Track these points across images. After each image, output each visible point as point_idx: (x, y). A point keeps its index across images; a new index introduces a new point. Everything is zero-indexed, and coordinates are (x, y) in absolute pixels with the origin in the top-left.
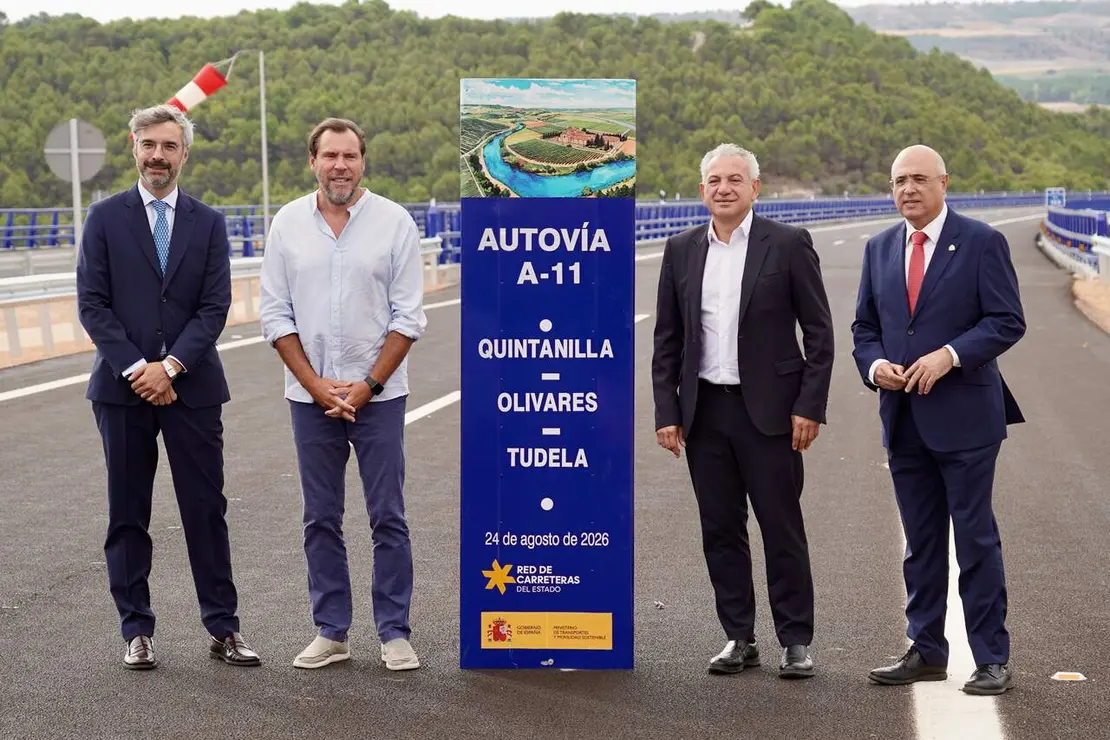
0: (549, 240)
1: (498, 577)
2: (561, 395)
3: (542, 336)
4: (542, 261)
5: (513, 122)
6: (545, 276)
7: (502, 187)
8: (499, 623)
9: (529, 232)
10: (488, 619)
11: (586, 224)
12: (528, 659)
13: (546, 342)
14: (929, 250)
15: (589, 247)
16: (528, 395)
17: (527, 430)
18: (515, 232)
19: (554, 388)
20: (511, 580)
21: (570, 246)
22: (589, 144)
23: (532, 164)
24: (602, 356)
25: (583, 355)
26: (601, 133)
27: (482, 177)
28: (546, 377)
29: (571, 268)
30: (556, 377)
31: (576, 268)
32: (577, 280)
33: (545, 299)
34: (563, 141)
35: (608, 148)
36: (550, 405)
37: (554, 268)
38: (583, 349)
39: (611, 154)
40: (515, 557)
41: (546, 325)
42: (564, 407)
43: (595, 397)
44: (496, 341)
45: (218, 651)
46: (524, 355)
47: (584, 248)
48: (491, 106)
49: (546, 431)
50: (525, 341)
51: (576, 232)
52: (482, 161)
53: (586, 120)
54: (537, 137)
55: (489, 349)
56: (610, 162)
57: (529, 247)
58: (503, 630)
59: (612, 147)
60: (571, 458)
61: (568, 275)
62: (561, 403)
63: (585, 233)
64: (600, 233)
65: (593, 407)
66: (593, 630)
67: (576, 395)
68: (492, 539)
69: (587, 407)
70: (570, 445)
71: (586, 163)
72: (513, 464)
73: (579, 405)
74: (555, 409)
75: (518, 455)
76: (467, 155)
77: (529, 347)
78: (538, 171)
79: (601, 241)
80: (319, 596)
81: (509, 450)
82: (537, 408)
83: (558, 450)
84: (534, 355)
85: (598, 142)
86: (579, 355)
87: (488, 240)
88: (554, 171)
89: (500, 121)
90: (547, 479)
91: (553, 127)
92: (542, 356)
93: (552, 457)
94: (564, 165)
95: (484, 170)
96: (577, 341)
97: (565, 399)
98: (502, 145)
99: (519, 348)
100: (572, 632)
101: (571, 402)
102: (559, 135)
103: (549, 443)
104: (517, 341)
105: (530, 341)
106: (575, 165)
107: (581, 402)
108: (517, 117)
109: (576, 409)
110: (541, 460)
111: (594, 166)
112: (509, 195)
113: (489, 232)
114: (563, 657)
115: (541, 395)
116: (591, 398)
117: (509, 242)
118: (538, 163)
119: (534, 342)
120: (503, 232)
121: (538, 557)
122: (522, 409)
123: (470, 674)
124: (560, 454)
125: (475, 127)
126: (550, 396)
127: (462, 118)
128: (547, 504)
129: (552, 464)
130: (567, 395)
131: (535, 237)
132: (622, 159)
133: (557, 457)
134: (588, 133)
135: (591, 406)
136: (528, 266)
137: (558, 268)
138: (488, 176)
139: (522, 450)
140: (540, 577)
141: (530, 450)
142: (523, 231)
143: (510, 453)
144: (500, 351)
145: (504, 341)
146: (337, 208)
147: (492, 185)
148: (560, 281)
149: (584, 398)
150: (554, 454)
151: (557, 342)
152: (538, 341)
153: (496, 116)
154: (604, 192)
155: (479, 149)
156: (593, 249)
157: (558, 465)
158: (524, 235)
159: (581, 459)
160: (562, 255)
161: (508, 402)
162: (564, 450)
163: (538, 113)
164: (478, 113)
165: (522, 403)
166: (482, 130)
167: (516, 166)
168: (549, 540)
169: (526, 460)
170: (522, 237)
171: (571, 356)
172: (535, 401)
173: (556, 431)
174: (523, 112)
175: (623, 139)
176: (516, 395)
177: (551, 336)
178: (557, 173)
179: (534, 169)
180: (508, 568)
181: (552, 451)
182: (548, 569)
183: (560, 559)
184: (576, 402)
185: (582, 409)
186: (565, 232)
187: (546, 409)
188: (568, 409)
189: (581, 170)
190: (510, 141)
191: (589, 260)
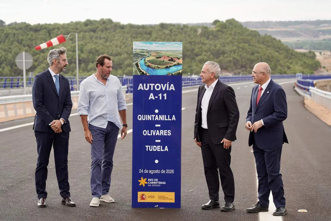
0: (158, 87)
1: (143, 182)
2: (161, 131)
3: (156, 114)
4: (156, 93)
5: (148, 54)
6: (156, 97)
7: (145, 72)
8: (143, 195)
9: (152, 85)
10: (140, 194)
11: (168, 83)
12: (151, 205)
13: (157, 116)
15: (169, 89)
16: (151, 131)
17: (151, 140)
18: (148, 85)
19: (159, 129)
20: (146, 183)
21: (164, 89)
22: (169, 60)
23: (153, 66)
24: (172, 120)
25: (167, 120)
26: (172, 57)
27: (139, 69)
28: (156, 126)
29: (164, 95)
30: (159, 126)
31: (165, 95)
32: (165, 98)
33: (156, 103)
34: (162, 59)
35: (174, 61)
36: (158, 133)
37: (159, 95)
38: (167, 118)
39: (175, 63)
40: (148, 176)
41: (157, 111)
42: (162, 134)
43: (170, 131)
44: (143, 115)
45: (64, 202)
46: (151, 119)
47: (168, 89)
48: (142, 49)
49: (157, 141)
50: (151, 115)
51: (165, 85)
52: (139, 65)
53: (169, 53)
54: (155, 58)
55: (140, 118)
56: (175, 65)
57: (152, 89)
58: (144, 197)
59: (175, 61)
60: (164, 148)
61: (163, 97)
62: (161, 133)
63: (168, 85)
64: (172, 85)
66: (169, 197)
67: (165, 131)
68: (141, 171)
69: (168, 134)
70: (163, 144)
71: (168, 65)
72: (147, 150)
73: (166, 134)
74: (159, 135)
75: (148, 148)
76: (135, 63)
77: (152, 117)
78: (155, 68)
79: (172, 87)
81: (146, 146)
82: (154, 134)
83: (160, 146)
84: (153, 120)
85: (172, 60)
86: (166, 120)
87: (140, 87)
88: (159, 68)
89: (145, 54)
90: (156, 155)
91: (160, 55)
92: (155, 120)
93: (158, 148)
94: (162, 66)
95: (140, 67)
96: (165, 116)
97: (162, 132)
98: (145, 60)
99: (149, 118)
100: (164, 198)
101: (164, 133)
102: (161, 58)
103: (157, 144)
104: (149, 116)
105: (152, 115)
106: (165, 66)
107: (166, 133)
108: (149, 52)
109: (165, 135)
110: (155, 149)
111: (170, 66)
112: (146, 74)
113: (141, 85)
114: (161, 204)
115: (155, 131)
116: (169, 132)
117: (146, 88)
118: (155, 65)
119: (153, 116)
120: (145, 85)
121: (154, 176)
122: (150, 135)
123: (134, 210)
124: (160, 147)
125: (137, 55)
126: (158, 131)
127: (134, 52)
128: (157, 161)
129: (158, 150)
130: (163, 131)
131: (154, 86)
132: (178, 64)
133: (160, 148)
134: (169, 57)
135: (169, 134)
136: (152, 94)
137: (160, 95)
138: (141, 69)
139: (150, 146)
140: (155, 182)
141: (152, 146)
142: (150, 84)
143: (146, 147)
144: (144, 118)
145: (145, 115)
147: (142, 71)
148: (161, 99)
149: (167, 132)
150: (159, 147)
151: (160, 116)
152: (154, 116)
153: (143, 52)
154: (173, 74)
155: (138, 61)
156: (170, 90)
157: (160, 150)
158: (151, 86)
159: (166, 149)
160: (161, 91)
161: (146, 133)
162: (161, 146)
163: (155, 51)
164: (138, 51)
165: (150, 133)
166: (139, 56)
167: (149, 66)
168: (157, 171)
169: (151, 149)
170: (150, 86)
171: (164, 120)
172: (153, 133)
173: (159, 141)
174: (151, 51)
175: (179, 59)
176: (148, 131)
177: (158, 114)
178: (160, 68)
179: (154, 67)
180: (146, 179)
181: (158, 146)
182: (157, 180)
183: (160, 177)
184: (165, 133)
185: (167, 135)
186: (162, 85)
187: (156, 135)
188: (163, 135)
189: (167, 67)
190: (147, 59)
191: (168, 93)
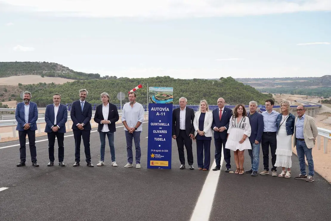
0: (161, 109)
1: (153, 156)
3: (159, 122)
4: (160, 112)
5: (156, 93)
6: (160, 114)
7: (155, 102)
8: (153, 162)
9: (158, 108)
10: (151, 161)
12: (157, 167)
14: (222, 112)
15: (166, 110)
17: (157, 135)
18: (156, 108)
19: (161, 130)
20: (154, 156)
21: (164, 110)
22: (167, 96)
23: (159, 99)
24: (168, 125)
27: (152, 100)
30: (161, 128)
31: (164, 113)
32: (164, 115)
33: (160, 117)
34: (163, 96)
36: (160, 132)
38: (165, 125)
39: (170, 98)
40: (155, 153)
41: (160, 121)
42: (162, 132)
45: (88, 165)
53: (166, 93)
54: (159, 95)
55: (152, 124)
56: (169, 99)
57: (158, 110)
58: (153, 163)
60: (163, 139)
61: (163, 114)
63: (166, 108)
64: (168, 108)
65: (166, 132)
66: (166, 163)
67: (164, 131)
68: (152, 150)
70: (163, 137)
72: (155, 140)
76: (150, 97)
79: (168, 110)
80: (129, 157)
81: (155, 138)
85: (168, 96)
86: (164, 125)
90: (160, 142)
91: (162, 94)
92: (159, 125)
96: (164, 123)
99: (156, 124)
100: (163, 164)
103: (160, 137)
109: (164, 133)
110: (159, 140)
111: (167, 99)
113: (152, 108)
114: (161, 167)
117: (155, 110)
119: (158, 123)
120: (154, 108)
121: (158, 153)
123: (148, 169)
125: (151, 93)
127: (149, 92)
128: (160, 146)
131: (159, 109)
132: (171, 98)
136: (158, 113)
137: (162, 113)
140: (159, 156)
141: (158, 138)
144: (154, 125)
145: (154, 123)
146: (132, 104)
148: (162, 115)
153: (154, 92)
157: (161, 140)
159: (165, 140)
160: (162, 111)
161: (154, 132)
163: (160, 92)
164: (151, 91)
165: (156, 132)
167: (156, 99)
168: (160, 151)
169: (157, 140)
170: (157, 109)
172: (158, 132)
174: (158, 92)
175: (171, 96)
177: (161, 123)
178: (162, 100)
180: (154, 154)
182: (160, 155)
183: (161, 154)
186: (163, 108)
189: (165, 100)
190: (156, 95)
191: (166, 112)
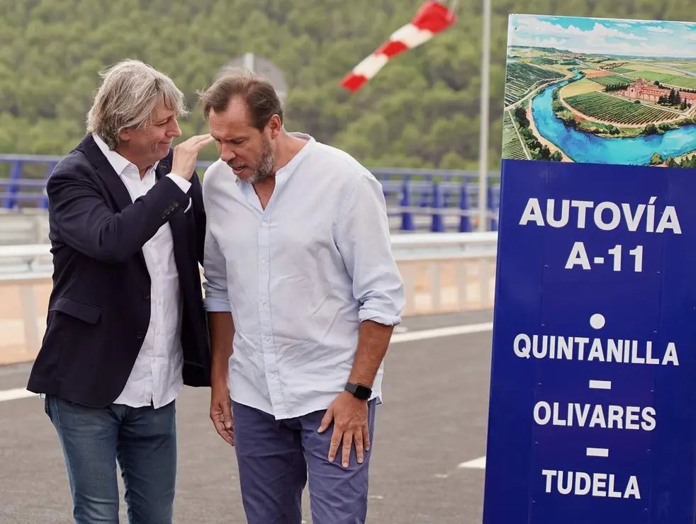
0: (607, 216)
2: (612, 408)
3: (592, 334)
4: (597, 242)
5: (570, 70)
6: (599, 260)
7: (553, 149)
9: (582, 206)
11: (653, 199)
13: (597, 342)
15: (656, 227)
16: (570, 406)
17: (569, 448)
18: (566, 203)
19: (604, 399)
21: (633, 226)
22: (662, 101)
23: (590, 122)
24: (665, 363)
25: (641, 361)
26: (677, 88)
27: (529, 136)
28: (594, 384)
29: (632, 252)
30: (606, 385)
31: (638, 252)
32: (638, 268)
34: (630, 95)
35: (685, 106)
36: (598, 419)
37: (611, 252)
38: (642, 354)
39: (688, 115)
41: (597, 321)
42: (615, 422)
43: (653, 412)
44: (536, 338)
46: (569, 356)
47: (650, 228)
48: (544, 49)
49: (591, 452)
50: (571, 339)
51: (641, 208)
52: (529, 117)
53: (661, 72)
54: (599, 89)
55: (526, 347)
56: (686, 124)
57: (581, 224)
59: (690, 106)
60: (621, 486)
61: (628, 260)
62: (611, 417)
63: (651, 210)
64: (670, 211)
65: (650, 425)
67: (630, 409)
69: (643, 424)
70: (618, 467)
71: (657, 124)
72: (548, 490)
73: (633, 422)
74: (603, 425)
75: (555, 479)
76: (512, 107)
77: (576, 346)
78: (597, 132)
79: (671, 221)
81: (544, 472)
82: (582, 423)
83: (604, 476)
84: (581, 357)
85: (673, 99)
86: (636, 360)
87: (532, 212)
88: (617, 132)
89: (555, 68)
90: (588, 511)
91: (620, 78)
92: (590, 358)
93: (597, 484)
94: (630, 126)
95: (532, 126)
96: (635, 343)
97: (616, 413)
98: (555, 97)
99: (563, 348)
101: (624, 418)
102: (625, 88)
103: (593, 466)
104: (561, 339)
105: (577, 340)
106: (644, 125)
107: (636, 418)
108: (574, 63)
109: (629, 426)
110: (583, 486)
111: (666, 128)
112: (560, 158)
113: (533, 203)
115: (587, 407)
116: (649, 414)
117: (557, 216)
118: (599, 121)
119: (581, 341)
120: (551, 203)
122: (562, 423)
124: (607, 481)
125: (523, 73)
126: (598, 408)
127: (509, 61)
129: (596, 493)
130: (620, 409)
131: (590, 212)
133: (603, 485)
134: (661, 87)
135: (648, 424)
136: (579, 247)
137: (616, 252)
138: (536, 133)
139: (561, 473)
141: (570, 474)
142: (575, 203)
143: (546, 476)
144: (540, 350)
145: (545, 338)
147: (539, 145)
148: (617, 267)
149: (639, 414)
150: (600, 480)
151: (611, 342)
152: (587, 340)
153: (550, 62)
154: (678, 161)
155: (527, 101)
156: (660, 230)
157: (603, 494)
158: (577, 208)
159: (633, 488)
160: (622, 236)
161: (545, 413)
162: (612, 477)
163: (601, 60)
164: (528, 57)
165: (563, 415)
166: (532, 77)
167: (571, 124)
169: (565, 486)
170: (574, 212)
171: (626, 361)
172: (579, 414)
173: (604, 453)
174: (583, 58)
176: (556, 405)
177: (604, 335)
178: (621, 135)
179: (593, 128)
181: (597, 476)
184: (629, 417)
185: (636, 427)
186: (626, 207)
187: (592, 425)
188: (620, 426)
189: (651, 133)
190: (566, 92)
191: (656, 244)
